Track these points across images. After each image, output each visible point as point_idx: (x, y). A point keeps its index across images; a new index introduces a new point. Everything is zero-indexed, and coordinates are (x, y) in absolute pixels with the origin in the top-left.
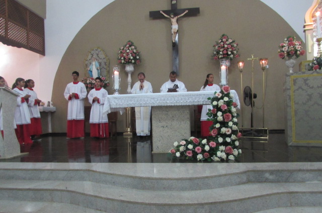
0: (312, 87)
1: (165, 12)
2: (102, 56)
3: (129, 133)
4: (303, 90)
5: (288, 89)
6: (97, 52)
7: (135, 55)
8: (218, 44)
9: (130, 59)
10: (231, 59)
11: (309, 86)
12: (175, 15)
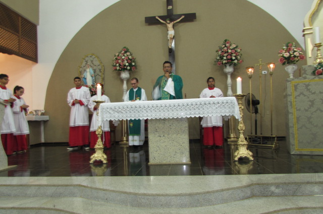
0: (314, 93)
1: (160, 17)
2: (97, 62)
3: (125, 142)
4: (305, 96)
5: (289, 95)
6: (91, 59)
7: (130, 61)
8: (221, 49)
9: (125, 65)
10: (235, 65)
11: (311, 92)
12: (171, 20)
